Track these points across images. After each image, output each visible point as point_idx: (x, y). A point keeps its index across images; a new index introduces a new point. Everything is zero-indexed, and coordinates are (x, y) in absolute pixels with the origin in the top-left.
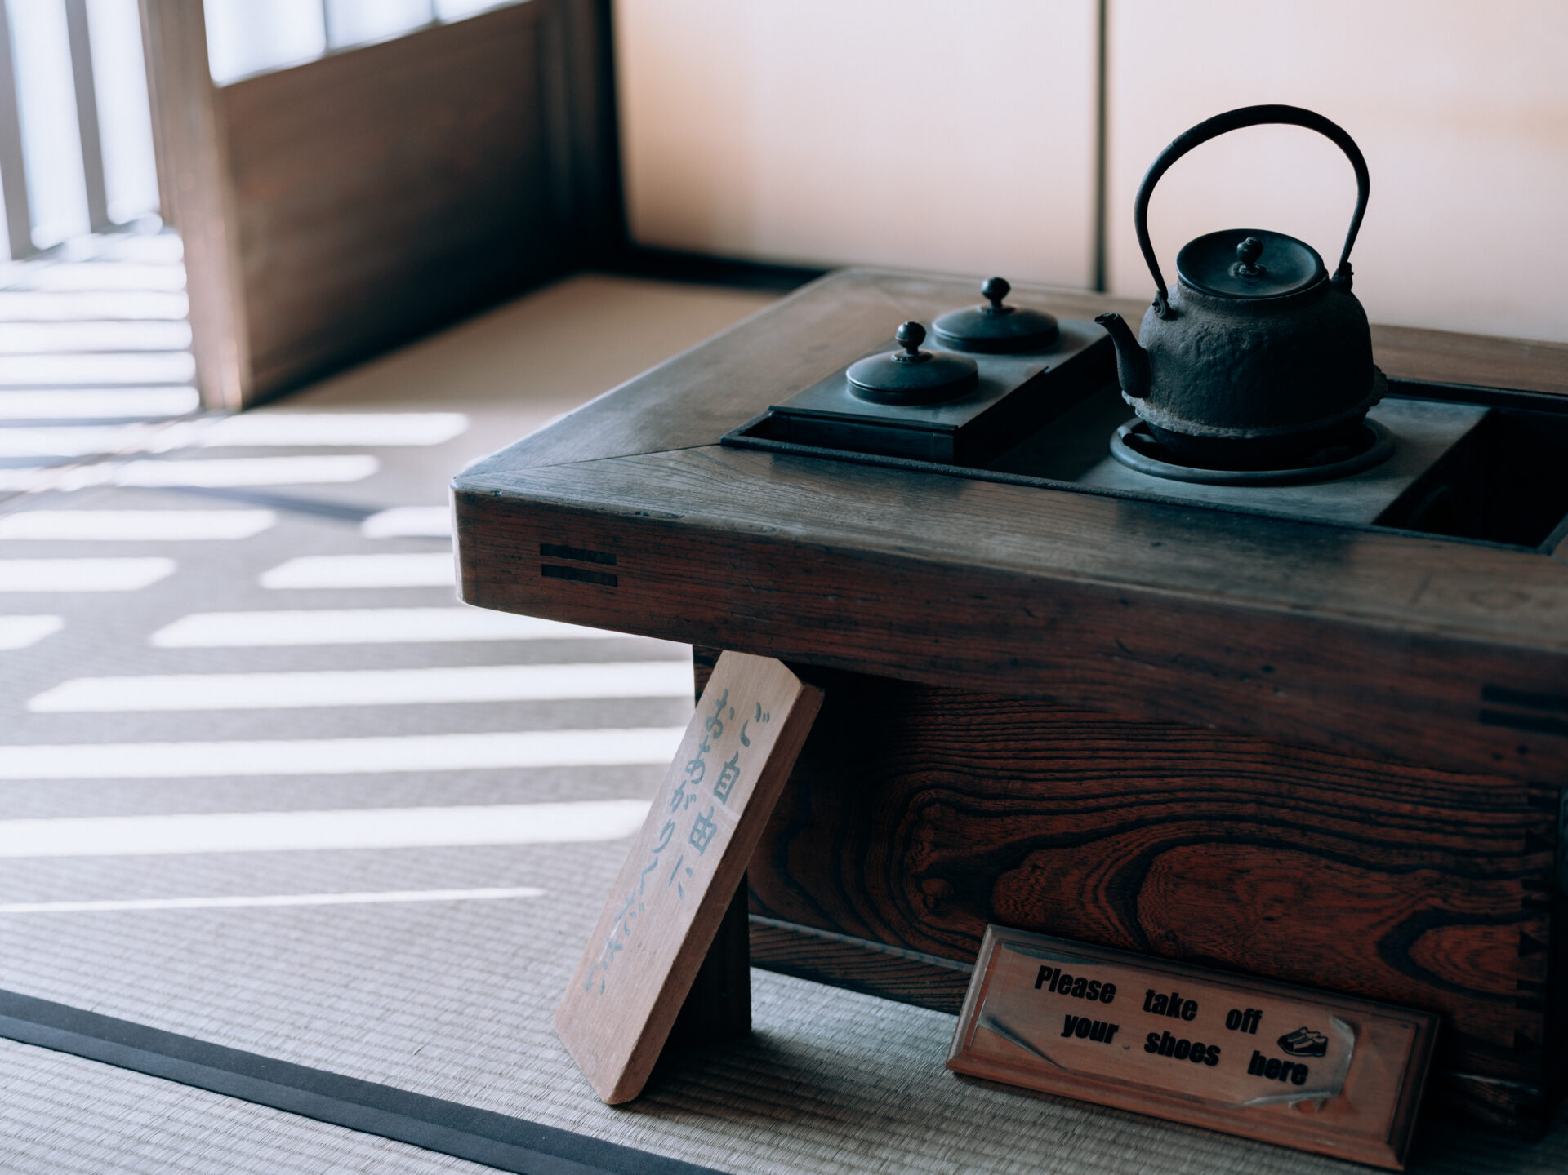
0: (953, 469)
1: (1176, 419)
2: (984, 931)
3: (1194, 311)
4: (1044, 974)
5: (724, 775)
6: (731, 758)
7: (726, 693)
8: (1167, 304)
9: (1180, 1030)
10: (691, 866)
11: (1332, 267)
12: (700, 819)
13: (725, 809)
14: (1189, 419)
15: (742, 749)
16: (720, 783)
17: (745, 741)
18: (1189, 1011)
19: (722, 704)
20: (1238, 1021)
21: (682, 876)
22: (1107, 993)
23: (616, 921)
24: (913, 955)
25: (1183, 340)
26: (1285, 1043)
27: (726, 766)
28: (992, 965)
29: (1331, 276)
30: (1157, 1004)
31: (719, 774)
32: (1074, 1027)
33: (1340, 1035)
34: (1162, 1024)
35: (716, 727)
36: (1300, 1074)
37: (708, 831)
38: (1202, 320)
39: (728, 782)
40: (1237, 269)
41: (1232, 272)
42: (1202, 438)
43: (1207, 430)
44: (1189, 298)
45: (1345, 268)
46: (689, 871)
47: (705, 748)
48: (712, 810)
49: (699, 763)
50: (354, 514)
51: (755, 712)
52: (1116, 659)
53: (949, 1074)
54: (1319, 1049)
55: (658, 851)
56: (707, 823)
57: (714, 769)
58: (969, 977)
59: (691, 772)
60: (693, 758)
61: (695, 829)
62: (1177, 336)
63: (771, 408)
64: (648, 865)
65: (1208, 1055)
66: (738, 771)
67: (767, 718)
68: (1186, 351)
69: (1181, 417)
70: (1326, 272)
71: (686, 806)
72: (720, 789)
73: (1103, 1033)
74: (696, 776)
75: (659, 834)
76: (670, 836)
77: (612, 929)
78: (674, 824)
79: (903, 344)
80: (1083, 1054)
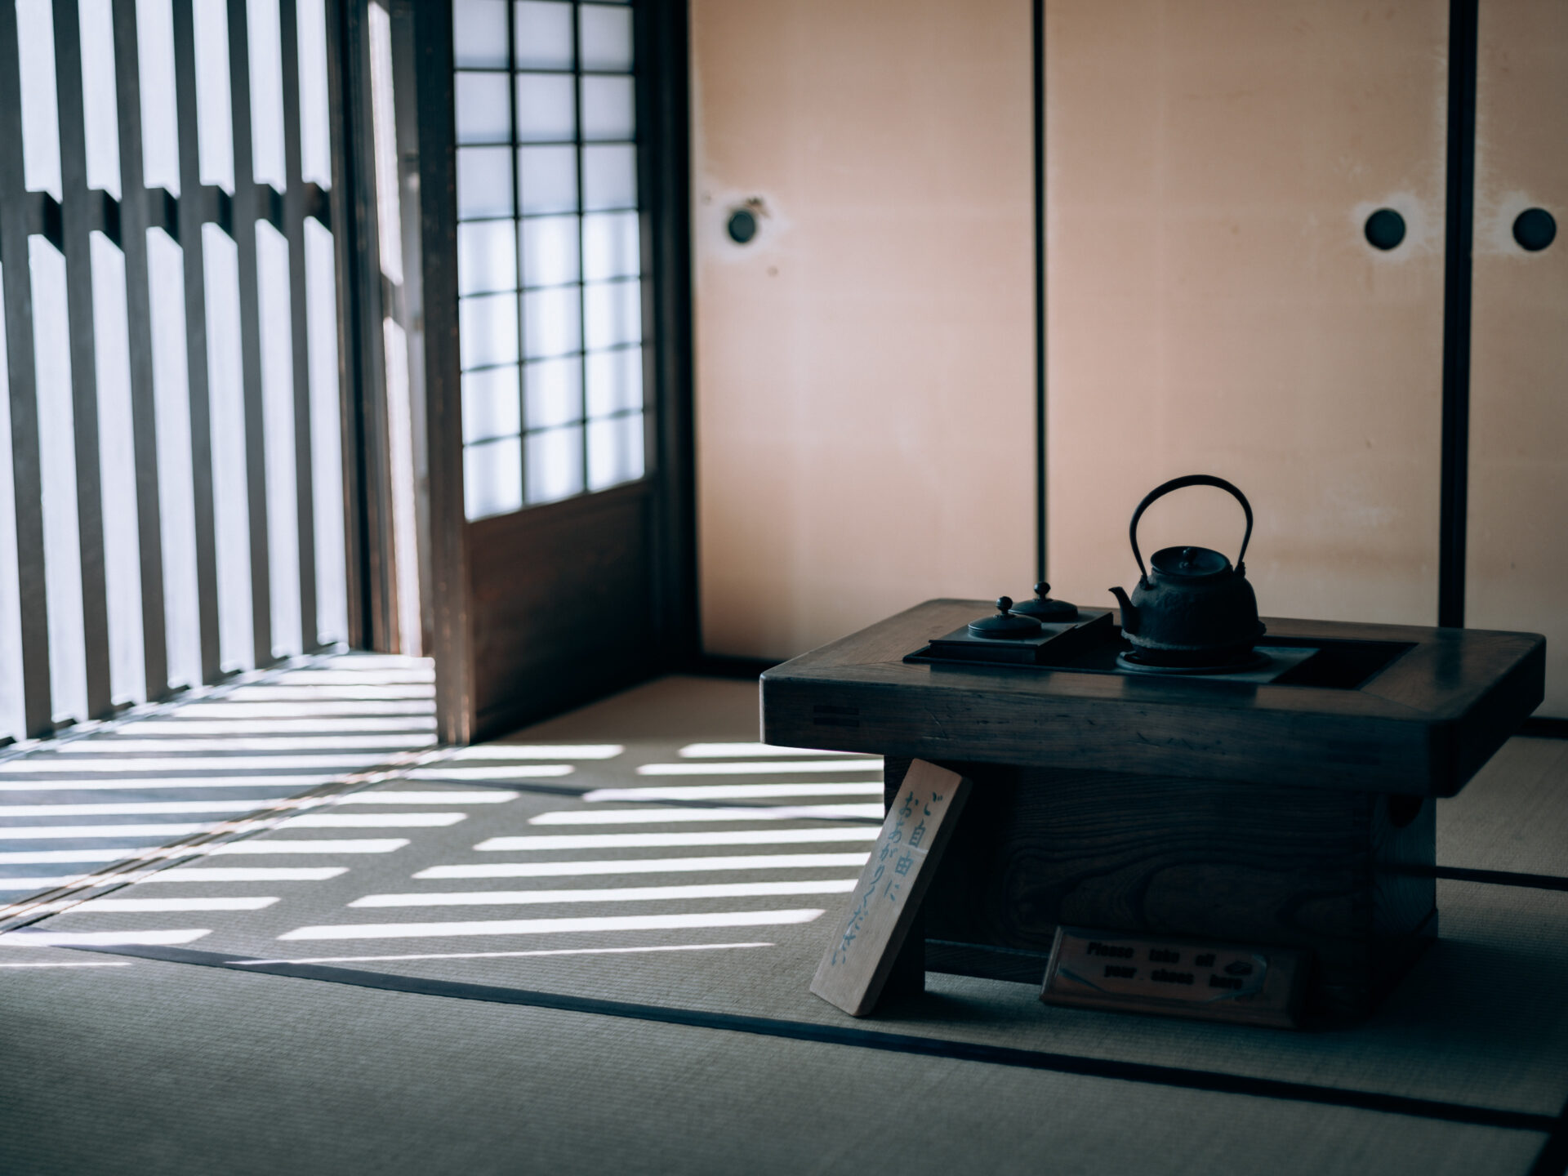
0: (1036, 667)
1: (1154, 643)
2: (1055, 931)
3: (1162, 585)
4: (1092, 947)
5: (915, 833)
6: (919, 824)
7: (912, 793)
8: (1147, 582)
9: (1170, 968)
10: (898, 884)
11: (1234, 564)
12: (902, 859)
13: (918, 850)
14: (1162, 642)
15: (926, 818)
16: (913, 838)
17: (927, 813)
18: (1174, 958)
19: (909, 800)
20: (1205, 961)
21: (892, 890)
22: (1128, 953)
23: (849, 925)
24: (1012, 952)
25: (1157, 599)
26: (1229, 969)
27: (916, 829)
28: (1062, 945)
29: (1234, 569)
30: (1155, 956)
31: (912, 832)
32: (1110, 971)
33: (1260, 962)
34: (1159, 966)
35: (907, 812)
36: (1238, 985)
37: (907, 864)
38: (1166, 588)
39: (918, 836)
40: (1183, 565)
41: (1181, 566)
42: (1169, 651)
43: (1170, 647)
44: (1158, 579)
45: (1241, 565)
46: (897, 886)
47: (900, 824)
48: (909, 852)
49: (897, 832)
50: (577, 793)
51: (932, 797)
52: (1139, 744)
53: (1041, 1004)
54: (1248, 970)
55: (875, 882)
56: (907, 859)
57: (907, 831)
58: (1046, 960)
59: (892, 838)
60: (893, 830)
61: (899, 865)
62: (1153, 597)
63: (930, 641)
64: (868, 891)
65: (1187, 979)
66: (924, 830)
67: (941, 798)
68: (1159, 605)
69: (1157, 641)
70: (1231, 566)
71: (891, 856)
72: (914, 841)
73: (1128, 973)
74: (896, 839)
75: (874, 875)
76: (882, 873)
77: (847, 929)
78: (884, 867)
79: (1000, 608)
80: (1117, 985)
